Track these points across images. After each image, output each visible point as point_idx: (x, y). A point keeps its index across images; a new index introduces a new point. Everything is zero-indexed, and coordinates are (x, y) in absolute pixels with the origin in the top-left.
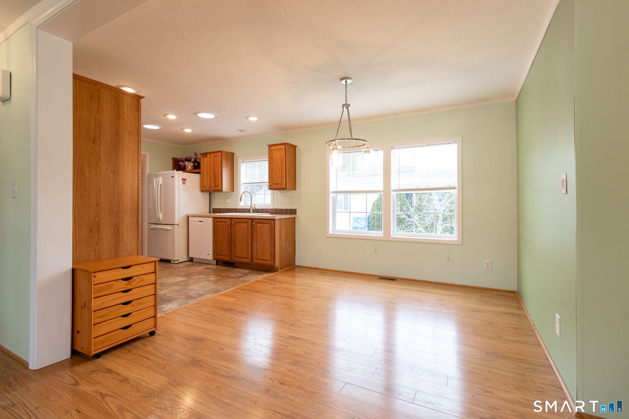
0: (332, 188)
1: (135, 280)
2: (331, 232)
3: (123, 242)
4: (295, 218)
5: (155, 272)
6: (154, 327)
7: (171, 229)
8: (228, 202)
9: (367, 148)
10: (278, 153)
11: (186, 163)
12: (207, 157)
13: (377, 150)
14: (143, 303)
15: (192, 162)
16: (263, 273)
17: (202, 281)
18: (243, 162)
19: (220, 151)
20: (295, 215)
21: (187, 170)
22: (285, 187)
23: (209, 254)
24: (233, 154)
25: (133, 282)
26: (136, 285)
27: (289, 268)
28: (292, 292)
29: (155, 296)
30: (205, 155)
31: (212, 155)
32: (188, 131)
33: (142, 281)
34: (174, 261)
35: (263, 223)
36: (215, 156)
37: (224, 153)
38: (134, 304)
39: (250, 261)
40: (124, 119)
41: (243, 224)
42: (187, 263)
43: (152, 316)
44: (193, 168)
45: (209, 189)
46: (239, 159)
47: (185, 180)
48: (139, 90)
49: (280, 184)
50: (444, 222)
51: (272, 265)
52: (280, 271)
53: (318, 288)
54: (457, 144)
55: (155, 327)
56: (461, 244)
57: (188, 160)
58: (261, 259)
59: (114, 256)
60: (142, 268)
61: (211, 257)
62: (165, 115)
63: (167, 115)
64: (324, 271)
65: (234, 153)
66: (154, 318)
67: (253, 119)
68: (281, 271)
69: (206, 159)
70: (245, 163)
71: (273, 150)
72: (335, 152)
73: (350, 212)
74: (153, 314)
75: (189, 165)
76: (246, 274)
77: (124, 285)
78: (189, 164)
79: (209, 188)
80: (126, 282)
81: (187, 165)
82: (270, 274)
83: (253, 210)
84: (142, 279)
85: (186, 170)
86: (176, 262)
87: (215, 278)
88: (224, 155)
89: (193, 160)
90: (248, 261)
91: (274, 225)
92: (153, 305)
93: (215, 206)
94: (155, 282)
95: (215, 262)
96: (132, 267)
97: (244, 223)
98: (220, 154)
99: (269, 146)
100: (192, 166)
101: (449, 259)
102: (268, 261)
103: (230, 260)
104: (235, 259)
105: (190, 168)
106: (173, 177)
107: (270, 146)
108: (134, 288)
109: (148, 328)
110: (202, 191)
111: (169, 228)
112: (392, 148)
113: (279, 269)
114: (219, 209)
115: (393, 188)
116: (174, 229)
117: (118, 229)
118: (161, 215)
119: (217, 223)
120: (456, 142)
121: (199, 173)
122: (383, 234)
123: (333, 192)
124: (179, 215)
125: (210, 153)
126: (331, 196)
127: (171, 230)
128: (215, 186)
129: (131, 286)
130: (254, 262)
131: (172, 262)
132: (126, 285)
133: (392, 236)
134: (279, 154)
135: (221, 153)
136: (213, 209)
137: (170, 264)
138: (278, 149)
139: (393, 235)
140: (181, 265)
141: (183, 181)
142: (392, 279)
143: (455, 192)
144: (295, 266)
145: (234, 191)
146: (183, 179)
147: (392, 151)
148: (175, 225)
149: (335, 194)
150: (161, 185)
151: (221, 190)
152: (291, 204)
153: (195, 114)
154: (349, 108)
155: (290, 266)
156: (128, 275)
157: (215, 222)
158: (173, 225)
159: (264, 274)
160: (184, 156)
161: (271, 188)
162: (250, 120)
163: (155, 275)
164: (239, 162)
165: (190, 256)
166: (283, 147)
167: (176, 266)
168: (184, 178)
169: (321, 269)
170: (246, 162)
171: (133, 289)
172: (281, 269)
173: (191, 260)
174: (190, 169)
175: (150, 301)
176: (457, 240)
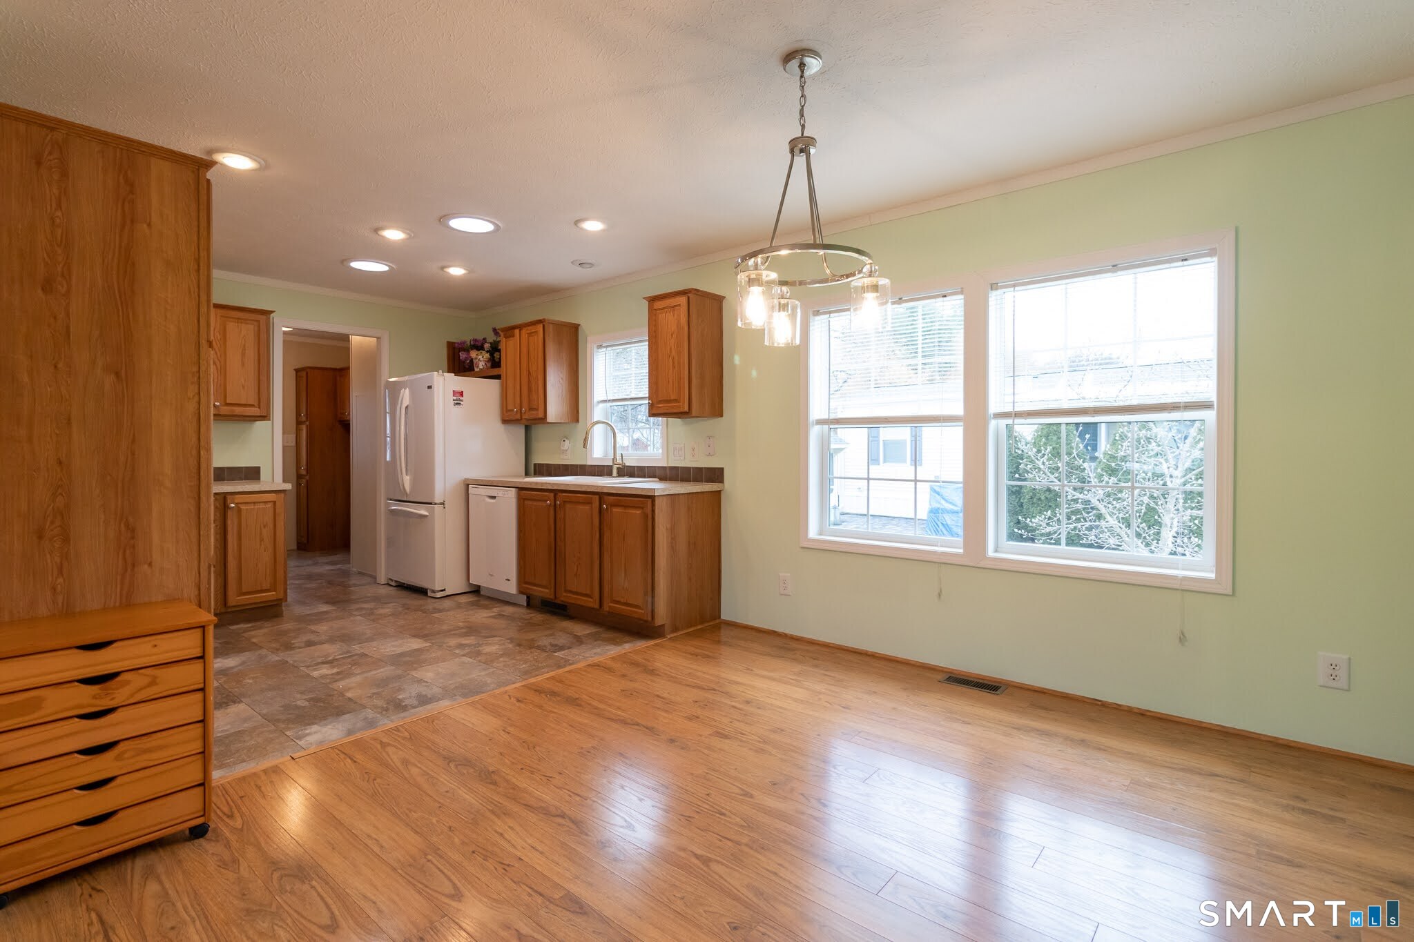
0: (818, 409)
1: (128, 682)
2: (813, 533)
3: (150, 565)
4: (719, 492)
5: (202, 657)
6: (202, 813)
7: (426, 513)
8: (566, 448)
9: (870, 276)
10: (670, 316)
11: (473, 354)
12: (514, 336)
13: (945, 296)
14: (160, 748)
15: (487, 352)
16: (627, 638)
17: (462, 653)
18: (600, 347)
19: (540, 321)
20: (721, 485)
21: (476, 370)
22: (686, 409)
23: (509, 580)
24: (576, 328)
25: (117, 689)
26: (132, 695)
27: (699, 627)
28: (666, 711)
29: (204, 726)
30: (509, 331)
31: (524, 331)
32: (456, 271)
33: (153, 683)
34: (434, 592)
35: (626, 507)
36: (530, 334)
37: (551, 326)
38: (124, 753)
39: (597, 606)
40: (149, 225)
41: (581, 507)
42: (464, 599)
43: (196, 783)
44: (489, 365)
45: (518, 417)
46: (589, 338)
47: (461, 394)
48: (265, 162)
49: (676, 401)
50: (1187, 505)
51: (645, 619)
52: (669, 637)
53: (748, 702)
54: (1215, 259)
55: (205, 811)
56: (1229, 591)
57: (478, 346)
58: (622, 600)
59: (118, 604)
60: (155, 646)
61: (511, 588)
62: (376, 230)
63: (383, 228)
64: (794, 645)
65: (579, 325)
66: (201, 788)
67: (593, 226)
68: (672, 635)
69: (511, 342)
70: (605, 349)
71: (659, 309)
72: (756, 291)
73: (868, 479)
74: (198, 777)
75: (481, 360)
76: (579, 640)
77: (88, 698)
78: (480, 357)
79: (519, 414)
80: (94, 689)
81: (476, 358)
82: (641, 644)
83: (618, 468)
84: (155, 677)
85: (474, 370)
86: (439, 595)
87: (497, 647)
88: (550, 329)
89: (487, 346)
90: (593, 603)
91: (653, 511)
92: (198, 751)
93: (540, 458)
94: (201, 686)
95: (523, 600)
96: (115, 645)
97: (584, 503)
98: (540, 327)
99: (649, 302)
100: (488, 362)
101: (1182, 639)
102: (636, 606)
103: (552, 597)
104: (564, 597)
105: (481, 365)
106: (430, 387)
107: (652, 300)
108: (124, 704)
109: (177, 818)
110: (505, 421)
111: (423, 511)
112: (994, 287)
113: (667, 629)
114: (548, 465)
115: (994, 406)
116: (432, 512)
117: (132, 530)
118: (407, 481)
119: (526, 502)
120: (1212, 253)
121: (498, 377)
122: (962, 546)
123: (820, 422)
124: (445, 481)
125: (520, 327)
126: (815, 432)
127: (427, 516)
128: (531, 409)
129: (113, 699)
130: (606, 608)
131: (430, 594)
132: (94, 697)
133: (991, 553)
134: (673, 321)
135: (542, 325)
136: (535, 465)
137: (425, 597)
138: (670, 307)
139: (996, 551)
140: (447, 603)
141: (455, 398)
142: (988, 686)
143: (1210, 416)
144: (717, 621)
145: (577, 421)
146: (455, 393)
147: (994, 296)
148: (435, 504)
149: (826, 427)
150: (407, 407)
151: (543, 420)
152: (709, 455)
153: (443, 219)
154: (812, 151)
155: (702, 623)
156: (98, 668)
157: (522, 500)
158: (431, 504)
159: (626, 642)
160: (468, 338)
161: (654, 412)
162: (587, 231)
163: (203, 664)
164: (589, 345)
165: (471, 582)
166: (682, 300)
167: (438, 604)
168: (459, 389)
169: (785, 636)
170: (607, 347)
171: (120, 710)
172: (675, 629)
173: (476, 591)
174: (481, 367)
175: (189, 741)
176: (1212, 576)
